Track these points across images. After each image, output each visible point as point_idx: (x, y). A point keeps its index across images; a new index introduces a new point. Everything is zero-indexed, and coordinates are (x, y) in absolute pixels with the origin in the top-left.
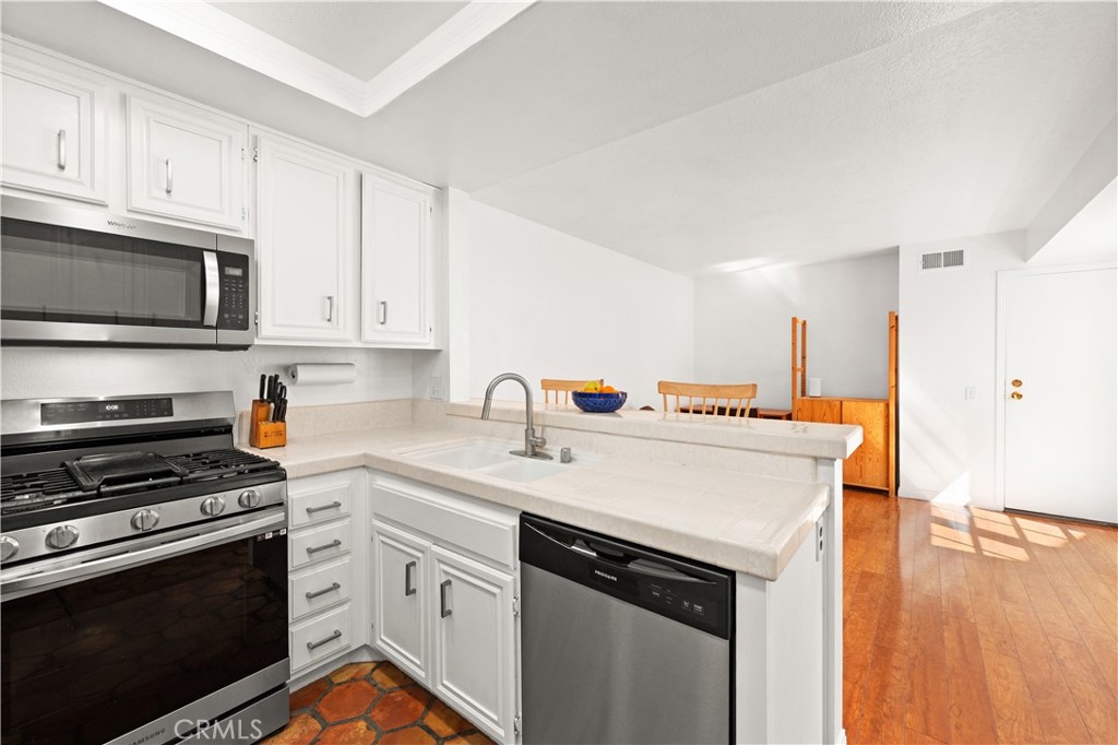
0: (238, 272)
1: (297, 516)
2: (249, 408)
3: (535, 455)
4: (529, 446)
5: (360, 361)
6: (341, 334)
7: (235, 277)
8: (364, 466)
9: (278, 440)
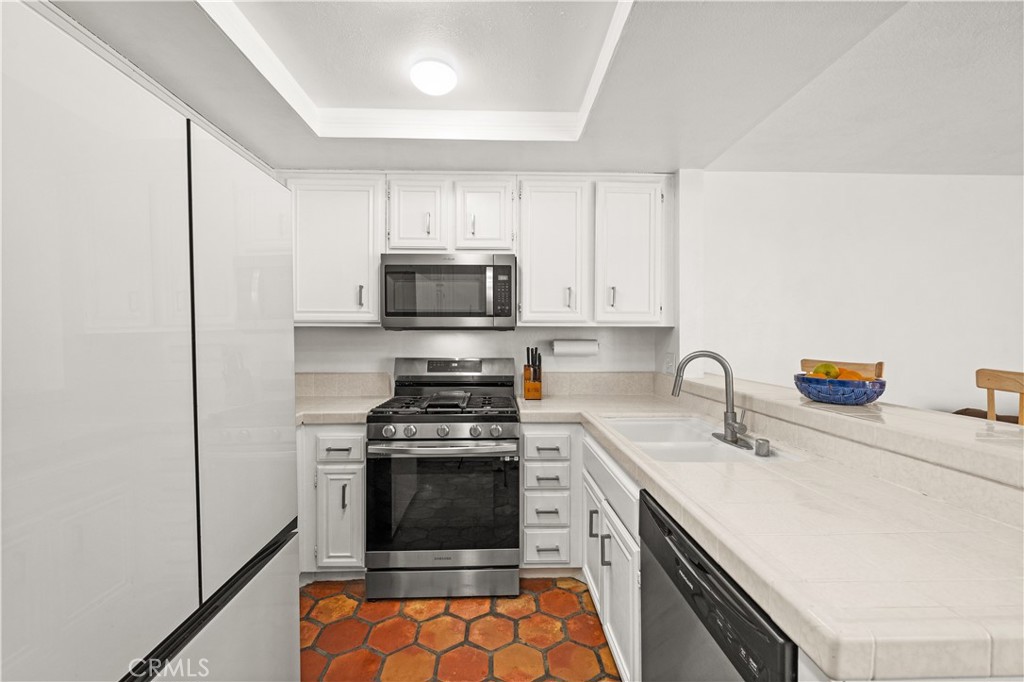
0: (504, 278)
1: (530, 451)
2: (523, 371)
3: (735, 442)
4: (729, 432)
5: (605, 339)
6: (579, 317)
7: (504, 281)
8: (580, 423)
9: (537, 395)
